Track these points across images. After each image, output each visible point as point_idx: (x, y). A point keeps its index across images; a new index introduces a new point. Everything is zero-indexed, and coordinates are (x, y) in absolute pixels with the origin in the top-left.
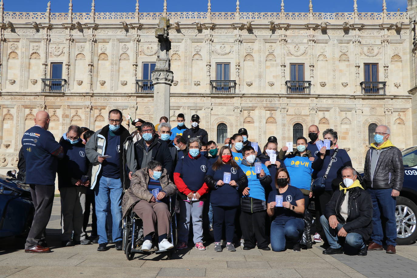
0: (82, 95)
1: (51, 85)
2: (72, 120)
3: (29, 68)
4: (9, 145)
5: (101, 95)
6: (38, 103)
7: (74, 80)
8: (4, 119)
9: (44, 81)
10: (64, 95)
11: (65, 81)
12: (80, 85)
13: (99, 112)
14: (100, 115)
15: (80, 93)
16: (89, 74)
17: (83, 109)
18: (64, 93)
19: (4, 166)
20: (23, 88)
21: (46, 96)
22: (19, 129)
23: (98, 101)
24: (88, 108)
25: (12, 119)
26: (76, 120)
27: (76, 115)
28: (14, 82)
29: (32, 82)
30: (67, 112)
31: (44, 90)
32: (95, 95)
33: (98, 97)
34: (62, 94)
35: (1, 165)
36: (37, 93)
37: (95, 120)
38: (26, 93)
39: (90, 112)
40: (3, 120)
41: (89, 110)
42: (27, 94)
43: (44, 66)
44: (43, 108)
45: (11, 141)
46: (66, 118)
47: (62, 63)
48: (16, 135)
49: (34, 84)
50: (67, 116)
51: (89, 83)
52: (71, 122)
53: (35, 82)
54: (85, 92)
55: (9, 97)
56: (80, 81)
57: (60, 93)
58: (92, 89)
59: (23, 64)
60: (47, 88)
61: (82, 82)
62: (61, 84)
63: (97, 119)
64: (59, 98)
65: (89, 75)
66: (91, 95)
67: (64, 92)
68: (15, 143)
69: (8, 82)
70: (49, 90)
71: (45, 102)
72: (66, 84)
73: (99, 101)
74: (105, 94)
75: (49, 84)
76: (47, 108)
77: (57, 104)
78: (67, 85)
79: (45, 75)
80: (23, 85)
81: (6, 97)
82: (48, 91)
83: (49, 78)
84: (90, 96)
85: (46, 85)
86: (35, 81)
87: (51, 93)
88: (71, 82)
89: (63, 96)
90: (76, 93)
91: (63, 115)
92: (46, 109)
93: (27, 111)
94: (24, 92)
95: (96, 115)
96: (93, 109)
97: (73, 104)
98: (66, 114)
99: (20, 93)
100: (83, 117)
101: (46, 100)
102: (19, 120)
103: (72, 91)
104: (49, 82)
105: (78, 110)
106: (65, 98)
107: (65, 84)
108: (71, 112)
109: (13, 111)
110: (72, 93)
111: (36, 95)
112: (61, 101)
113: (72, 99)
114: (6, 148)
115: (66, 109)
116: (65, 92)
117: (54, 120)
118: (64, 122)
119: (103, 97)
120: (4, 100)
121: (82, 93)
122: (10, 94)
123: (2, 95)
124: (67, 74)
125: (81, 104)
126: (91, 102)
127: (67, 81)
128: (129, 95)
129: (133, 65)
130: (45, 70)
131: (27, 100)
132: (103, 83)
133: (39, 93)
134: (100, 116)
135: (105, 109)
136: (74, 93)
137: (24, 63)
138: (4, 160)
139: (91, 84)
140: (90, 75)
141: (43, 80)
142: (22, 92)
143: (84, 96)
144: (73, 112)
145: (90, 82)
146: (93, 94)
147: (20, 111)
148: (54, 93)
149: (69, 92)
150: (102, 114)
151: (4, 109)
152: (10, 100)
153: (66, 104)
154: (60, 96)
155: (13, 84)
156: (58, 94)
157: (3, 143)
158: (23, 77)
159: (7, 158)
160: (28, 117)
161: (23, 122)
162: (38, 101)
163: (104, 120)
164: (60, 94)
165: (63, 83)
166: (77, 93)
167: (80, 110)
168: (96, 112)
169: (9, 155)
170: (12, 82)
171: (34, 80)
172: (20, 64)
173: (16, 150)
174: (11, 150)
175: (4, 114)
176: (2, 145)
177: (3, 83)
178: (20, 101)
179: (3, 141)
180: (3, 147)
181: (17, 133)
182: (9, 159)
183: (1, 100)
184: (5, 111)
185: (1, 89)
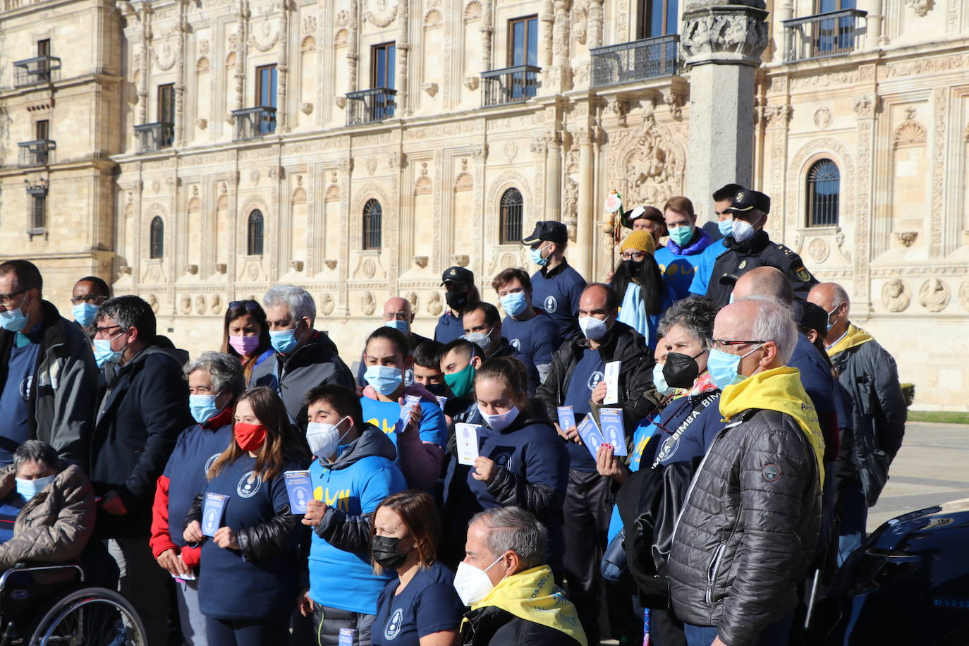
4: (915, 235)
8: (896, 145)
19: (897, 311)
20: (957, 22)
22: (944, 177)
25: (923, 141)
35: (890, 307)
40: (895, 150)
45: (920, 222)
48: (934, 198)
55: (911, 64)
80: (958, 13)
81: (899, 66)
99: (943, 43)
102: (943, 144)
109: (925, 114)
114: (903, 247)
120: (895, 78)
122: (912, 53)
123: (887, 60)
138: (897, 289)
142: (951, 38)
147: (947, 108)
151: (897, 109)
152: (914, 75)
155: (925, 14)
157: (894, 231)
159: (907, 282)
169: (912, 271)
170: (922, 8)
173: (934, 251)
174: (919, 253)
175: (896, 125)
176: (892, 236)
177: (892, 15)
178: (947, 71)
179: (896, 220)
180: (895, 244)
181: (937, 192)
182: (913, 285)
183: (885, 80)
184: (898, 116)
185: (885, 40)
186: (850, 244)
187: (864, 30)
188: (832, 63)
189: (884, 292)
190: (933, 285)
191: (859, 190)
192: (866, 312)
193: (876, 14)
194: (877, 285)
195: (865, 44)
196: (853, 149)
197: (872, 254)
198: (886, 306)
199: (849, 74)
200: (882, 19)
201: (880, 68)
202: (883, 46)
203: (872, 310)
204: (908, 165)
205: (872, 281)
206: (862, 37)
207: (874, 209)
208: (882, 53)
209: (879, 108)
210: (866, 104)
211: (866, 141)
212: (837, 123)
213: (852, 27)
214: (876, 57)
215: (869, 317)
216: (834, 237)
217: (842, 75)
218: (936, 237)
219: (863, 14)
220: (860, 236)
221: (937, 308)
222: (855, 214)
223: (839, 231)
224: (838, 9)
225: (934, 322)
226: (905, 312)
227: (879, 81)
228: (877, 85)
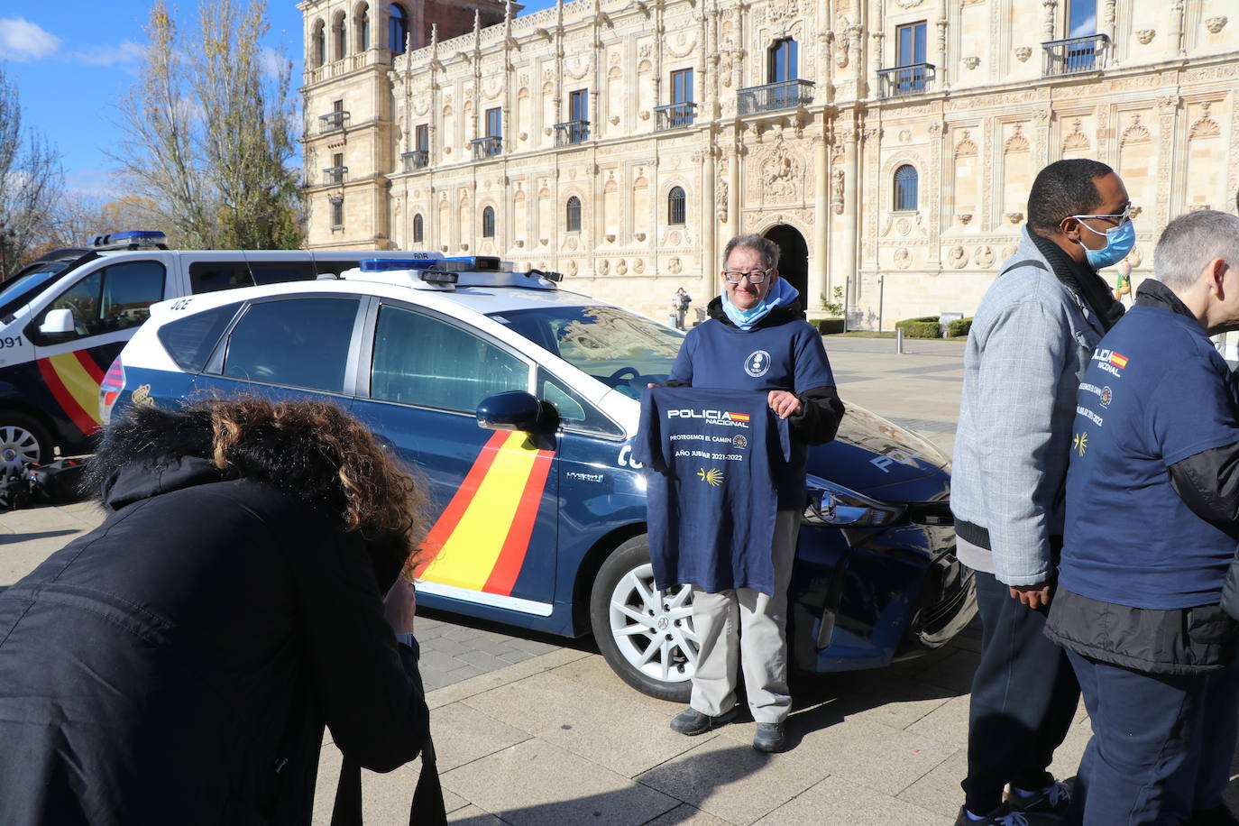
0: (1152, 70)
1: (1066, 56)
2: (1123, 143)
3: (1011, 21)
4: (970, 217)
5: (1209, 62)
6: (1034, 108)
7: (1130, 32)
8: (956, 155)
9: (1047, 47)
10: (1101, 76)
11: (1105, 38)
12: (1145, 43)
13: (1204, 111)
14: (1206, 120)
15: (1146, 67)
16: (1174, 6)
17: (1156, 108)
18: (1101, 73)
19: (960, 268)
20: (997, 74)
21: (1053, 86)
22: (991, 177)
23: (1200, 82)
24: (1169, 103)
25: (975, 153)
26: (1136, 141)
27: (1137, 126)
28: (978, 61)
29: (1018, 55)
30: (1111, 123)
31: (1048, 72)
32: (1191, 64)
33: (1199, 70)
34: (1095, 76)
35: (954, 265)
36: (1032, 81)
37: (1191, 137)
38: (1004, 85)
39: (1177, 114)
40: (956, 159)
41: (1172, 108)
42: (1007, 88)
43: (1048, 9)
44: (1048, 118)
45: (973, 208)
46: (1107, 140)
48: (985, 191)
49: (1024, 60)
50: (1110, 133)
51: (1173, 34)
52: (1122, 147)
53: (1027, 54)
54: (1162, 61)
55: (967, 101)
56: (1146, 32)
57: (1091, 73)
58: (1181, 48)
59: (996, 12)
60: (1057, 64)
61: (1153, 34)
62: (1093, 49)
63: (1197, 132)
64: (1087, 89)
65: (1175, 11)
66: (1181, 65)
67: (1101, 71)
68: (983, 212)
69: (962, 65)
70: (1063, 69)
71: (1052, 102)
72: (1108, 47)
73: (1205, 80)
74: (1224, 55)
75: (1060, 53)
76: (1058, 117)
77: (1084, 103)
78: (1111, 47)
79: (1052, 32)
80: (998, 67)
81: (959, 102)
82: (1059, 73)
83: (1062, 38)
84: (1175, 68)
85: (1053, 57)
86: (1026, 51)
87: (1066, 76)
88: (1120, 39)
89: (1099, 81)
90: (1135, 68)
91: (1099, 131)
92: (1056, 121)
93: (1010, 130)
94: (1001, 83)
95: (1192, 122)
96: (1185, 104)
97: (1128, 98)
98: (1108, 127)
99: (990, 87)
100: (1155, 130)
101: (1056, 97)
102: (990, 156)
103: (1123, 64)
104: (1060, 48)
105: (1139, 112)
106: (1106, 84)
107: (1105, 46)
108: (1122, 119)
109: (977, 135)
110: (1124, 70)
111: (1030, 87)
112: (1096, 95)
113: (1123, 85)
114: (963, 225)
115: (1108, 115)
116: (1103, 70)
117: (1076, 146)
118: (1102, 149)
119: (1216, 68)
120: (956, 110)
121: (1153, 66)
122: (968, 93)
123: (950, 98)
124: (1111, 17)
125: (1149, 96)
126: (1179, 87)
127: (1110, 37)
130: (1050, 19)
131: (1008, 104)
132: (1217, 25)
133: (1038, 80)
134: (1206, 123)
135: (1222, 100)
136: (1131, 69)
137: (999, 11)
138: (959, 253)
139: (1181, 36)
140: (1178, 9)
141: (1045, 46)
142: (996, 84)
143: (1159, 72)
144: (1126, 120)
145: (1178, 30)
146: (1186, 61)
147: (992, 133)
148: (1074, 75)
149: (1115, 67)
150: (1210, 118)
151: (956, 131)
152: (969, 108)
153: (1109, 100)
154: (1090, 82)
155: (974, 68)
156: (1086, 78)
157: (956, 213)
158: (998, 46)
159: (967, 249)
160: (1011, 146)
161: (999, 158)
162: (1035, 101)
163: (1217, 134)
164: (1090, 77)
165: (1099, 45)
166: (1139, 67)
167: (1147, 112)
168: (1195, 113)
169: (970, 241)
170: (972, 64)
171: (1024, 48)
172: (990, 15)
173: (985, 227)
174: (974, 229)
175: (957, 142)
176: (955, 217)
177: (951, 68)
178: (992, 106)
179: (957, 206)
180: (957, 223)
181: (987, 188)
182: (970, 250)
183: (949, 111)
184: (958, 136)
185: (949, 85)
186: (926, 222)
187: (933, 78)
188: (912, 99)
189: (950, 254)
190: (984, 250)
191: (932, 186)
192: (938, 269)
193: (941, 67)
194: (945, 250)
195: (934, 87)
196: (928, 159)
197: (942, 229)
198: (951, 264)
199: (924, 107)
200: (945, 70)
201: (945, 103)
202: (946, 89)
203: (942, 267)
204: (964, 169)
205: (942, 248)
206: (931, 82)
207: (943, 199)
208: (947, 93)
209: (945, 131)
210: (937, 127)
211: (937, 152)
212: (915, 140)
213: (923, 77)
214: (943, 96)
215: (940, 272)
216: (915, 217)
217: (918, 108)
218: (986, 217)
219: (932, 67)
220: (933, 217)
221: (987, 266)
222: (929, 203)
223: (918, 213)
224: (913, 63)
225: (984, 275)
226: (964, 269)
227: (945, 112)
228: (944, 115)
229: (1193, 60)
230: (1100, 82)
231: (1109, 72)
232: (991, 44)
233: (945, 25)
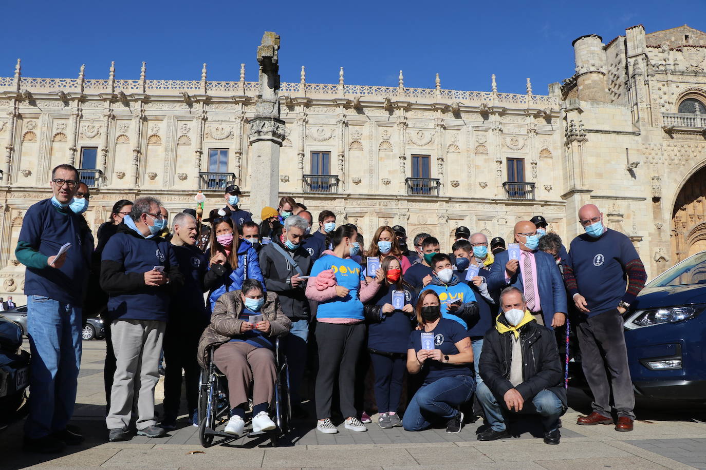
3: (51, 154)
7: (113, 172)
8: (13, 225)
10: (98, 192)
11: (100, 172)
12: (120, 179)
15: (120, 190)
16: (134, 163)
18: (98, 190)
20: (41, 181)
28: (30, 173)
30: (102, 216)
32: (141, 192)
34: (95, 191)
35: (8, 290)
40: (12, 227)
43: (72, 152)
47: (97, 147)
51: (133, 176)
54: (128, 188)
55: (21, 194)
56: (120, 173)
58: (137, 184)
59: (42, 148)
61: (124, 175)
62: (94, 177)
65: (134, 165)
66: (136, 192)
69: (20, 174)
72: (102, 177)
74: (156, 191)
80: (41, 178)
81: (16, 194)
84: (134, 193)
88: (108, 175)
89: (96, 194)
90: (115, 190)
91: (95, 220)
94: (43, 187)
98: (100, 219)
99: (36, 188)
103: (109, 187)
106: (100, 196)
107: (100, 176)
110: (109, 190)
113: (109, 198)
114: (15, 266)
115: (101, 212)
116: (99, 188)
120: (14, 199)
121: (124, 190)
122: (22, 190)
123: (11, 191)
124: (104, 162)
127: (103, 172)
128: (189, 193)
129: (196, 152)
130: (72, 157)
132: (153, 176)
136: (113, 190)
137: (44, 148)
138: (12, 282)
139: (137, 178)
140: (136, 165)
142: (40, 187)
145: (135, 175)
146: (139, 191)
149: (105, 187)
151: (14, 210)
152: (22, 198)
153: (101, 204)
155: (27, 176)
157: (11, 259)
158: (42, 166)
159: (15, 280)
165: (97, 175)
166: (117, 190)
169: (18, 276)
170: (26, 174)
172: (39, 149)
175: (13, 217)
176: (9, 261)
177: (14, 174)
179: (11, 255)
180: (11, 264)
182: (18, 281)
183: (10, 199)
184: (15, 213)
185: (11, 184)
187: (2, 178)
189: (5, 283)
193: (7, 172)
198: (6, 289)
200: (9, 175)
201: (8, 194)
202: (9, 185)
208: (10, 188)
209: (7, 209)
214: (7, 189)
226: (14, 292)
227: (7, 199)
228: (7, 200)
229: (142, 190)
230: (98, 195)
231: (102, 190)
232: (38, 164)
233: (11, 149)
